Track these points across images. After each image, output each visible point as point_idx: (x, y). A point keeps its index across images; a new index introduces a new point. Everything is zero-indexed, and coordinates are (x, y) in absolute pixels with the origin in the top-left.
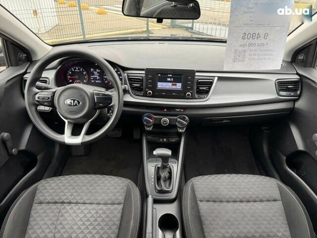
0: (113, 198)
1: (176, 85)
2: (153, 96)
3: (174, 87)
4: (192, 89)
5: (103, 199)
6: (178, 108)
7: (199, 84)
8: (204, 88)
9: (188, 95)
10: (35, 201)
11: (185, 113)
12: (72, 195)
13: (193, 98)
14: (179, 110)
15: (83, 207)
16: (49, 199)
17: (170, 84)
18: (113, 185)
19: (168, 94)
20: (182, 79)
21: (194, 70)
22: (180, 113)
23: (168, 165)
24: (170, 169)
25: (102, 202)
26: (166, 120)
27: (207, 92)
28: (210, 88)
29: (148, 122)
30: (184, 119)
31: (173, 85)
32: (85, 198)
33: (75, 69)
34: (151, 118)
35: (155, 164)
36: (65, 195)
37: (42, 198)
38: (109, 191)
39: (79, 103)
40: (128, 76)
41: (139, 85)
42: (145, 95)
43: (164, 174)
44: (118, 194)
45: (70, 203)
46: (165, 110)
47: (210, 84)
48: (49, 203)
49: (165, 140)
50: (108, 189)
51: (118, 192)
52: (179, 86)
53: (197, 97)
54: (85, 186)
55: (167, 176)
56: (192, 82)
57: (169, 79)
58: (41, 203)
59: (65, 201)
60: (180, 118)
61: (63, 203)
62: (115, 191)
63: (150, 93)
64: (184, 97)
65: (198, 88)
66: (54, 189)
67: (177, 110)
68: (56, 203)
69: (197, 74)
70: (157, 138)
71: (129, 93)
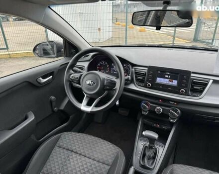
0: (105, 159)
1: (172, 81)
2: (151, 88)
3: (170, 83)
4: (186, 86)
5: (98, 157)
6: (173, 101)
7: (195, 83)
8: (198, 87)
9: (183, 91)
10: (57, 145)
11: (178, 106)
12: (79, 147)
13: (186, 94)
14: (172, 103)
15: (83, 159)
16: (65, 146)
17: (167, 80)
18: (107, 149)
19: (165, 88)
20: (179, 77)
21: (190, 71)
22: (172, 105)
23: (154, 146)
24: (156, 151)
25: (97, 159)
26: (160, 109)
27: (201, 92)
28: (204, 89)
29: (145, 107)
30: (176, 111)
31: (170, 81)
32: (87, 153)
33: (102, 63)
34: (148, 105)
35: (145, 143)
36: (75, 146)
37: (61, 144)
38: (103, 153)
39: (94, 84)
40: (135, 70)
41: (141, 78)
42: (145, 86)
43: (149, 153)
44: (109, 157)
45: (76, 153)
46: (161, 101)
47: (205, 85)
48: (64, 148)
49: (158, 125)
50: (103, 151)
51: (110, 156)
52: (175, 83)
53: (190, 94)
54: (89, 143)
55: (152, 155)
56: (187, 81)
57: (167, 76)
58: (59, 147)
59: (74, 150)
60: (173, 110)
61: (72, 151)
62: (108, 154)
63: (149, 85)
64: (178, 93)
65: (192, 87)
66: (70, 140)
67: (171, 102)
68: (68, 150)
69: (192, 75)
70: (152, 123)
71: (134, 83)
